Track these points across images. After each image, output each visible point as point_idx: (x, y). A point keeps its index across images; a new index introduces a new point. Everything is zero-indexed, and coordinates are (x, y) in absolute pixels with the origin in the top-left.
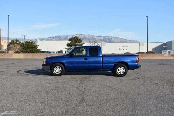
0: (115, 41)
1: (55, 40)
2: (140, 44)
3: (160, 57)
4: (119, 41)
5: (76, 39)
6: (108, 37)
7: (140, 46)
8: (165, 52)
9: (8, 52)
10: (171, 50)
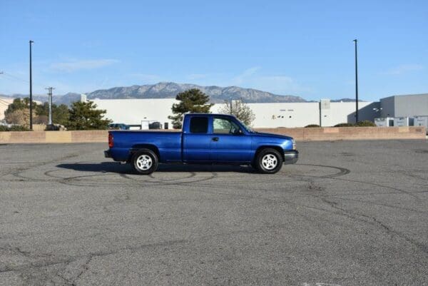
0: (248, 99)
1: (109, 98)
2: (320, 104)
3: (389, 134)
4: (257, 97)
5: (195, 95)
6: (233, 89)
7: (320, 109)
8: (381, 123)
9: (31, 128)
10: (393, 116)
